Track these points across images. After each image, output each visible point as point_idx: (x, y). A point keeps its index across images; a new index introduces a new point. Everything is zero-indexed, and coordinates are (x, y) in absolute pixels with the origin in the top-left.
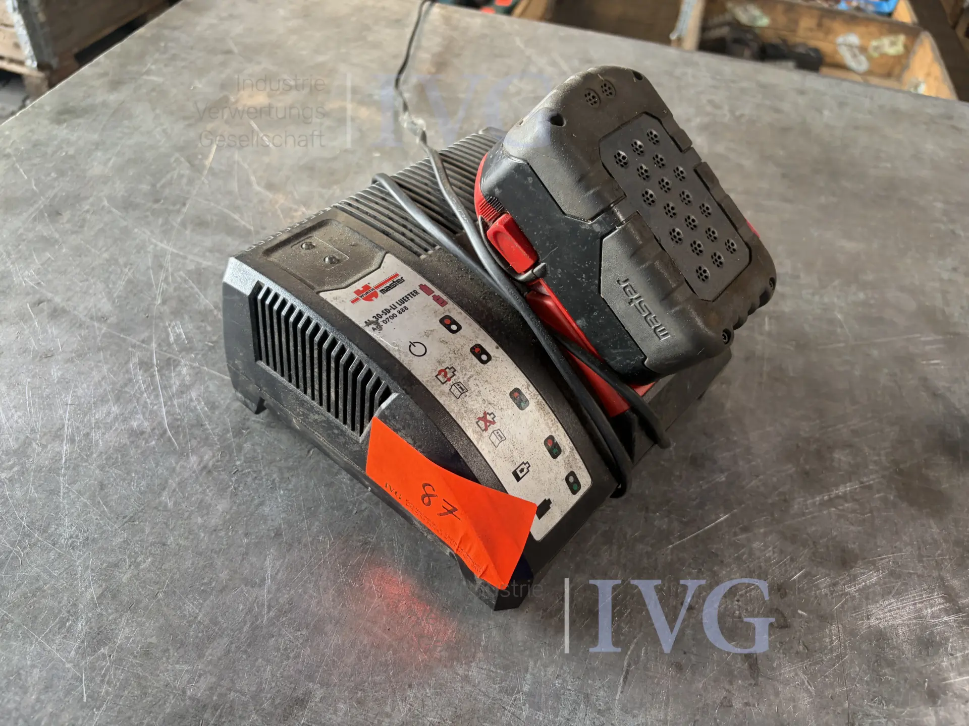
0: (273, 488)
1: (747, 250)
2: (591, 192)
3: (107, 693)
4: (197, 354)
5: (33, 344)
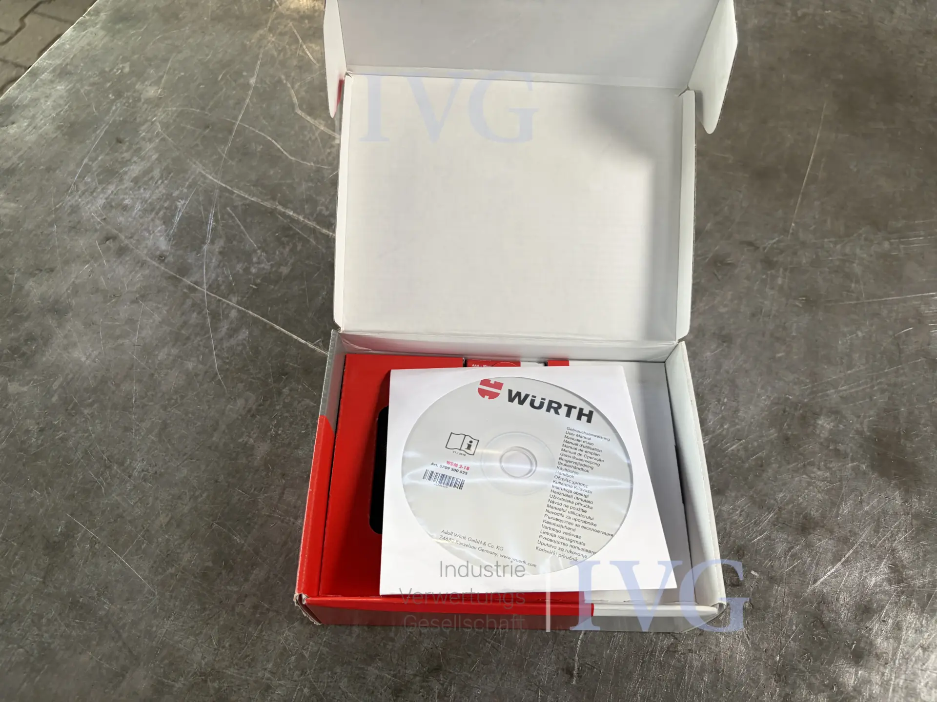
3: (174, 605)
4: (242, 297)
5: (103, 283)
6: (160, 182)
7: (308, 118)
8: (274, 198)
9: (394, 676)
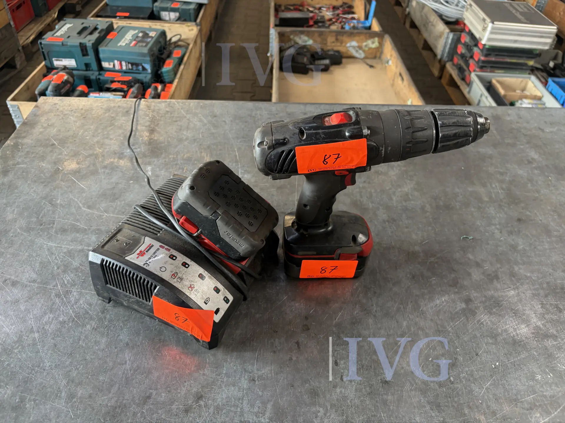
0: (122, 329)
1: (266, 211)
2: (208, 208)
3: (80, 412)
4: (78, 286)
5: (9, 299)
6: (25, 251)
7: (89, 210)
8: (82, 245)
9: (184, 406)
